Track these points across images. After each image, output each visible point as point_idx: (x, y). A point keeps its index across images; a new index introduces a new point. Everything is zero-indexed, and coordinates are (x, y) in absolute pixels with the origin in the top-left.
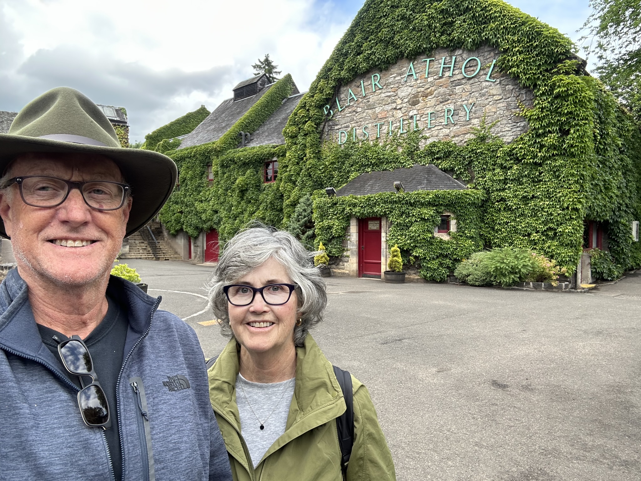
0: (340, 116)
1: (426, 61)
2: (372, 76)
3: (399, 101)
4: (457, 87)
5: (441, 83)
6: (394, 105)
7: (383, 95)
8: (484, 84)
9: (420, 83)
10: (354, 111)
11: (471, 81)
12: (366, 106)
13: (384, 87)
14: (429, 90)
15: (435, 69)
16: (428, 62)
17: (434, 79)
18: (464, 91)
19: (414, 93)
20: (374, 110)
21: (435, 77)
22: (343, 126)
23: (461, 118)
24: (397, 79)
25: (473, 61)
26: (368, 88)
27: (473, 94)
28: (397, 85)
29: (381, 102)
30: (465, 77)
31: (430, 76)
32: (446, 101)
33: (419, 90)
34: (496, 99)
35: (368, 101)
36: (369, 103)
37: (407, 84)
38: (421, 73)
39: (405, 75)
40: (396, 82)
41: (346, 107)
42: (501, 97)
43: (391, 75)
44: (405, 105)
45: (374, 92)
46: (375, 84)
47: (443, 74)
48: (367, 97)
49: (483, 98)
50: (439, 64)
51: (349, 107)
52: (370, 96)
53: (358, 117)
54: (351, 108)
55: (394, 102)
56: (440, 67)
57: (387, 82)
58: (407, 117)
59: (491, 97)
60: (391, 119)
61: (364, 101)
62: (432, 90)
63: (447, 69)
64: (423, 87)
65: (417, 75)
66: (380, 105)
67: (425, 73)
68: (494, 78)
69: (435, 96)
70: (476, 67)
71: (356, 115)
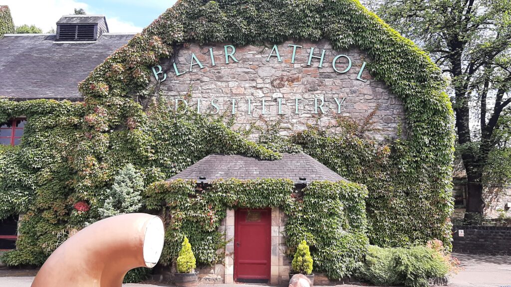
0: (178, 82)
1: (293, 46)
2: (225, 47)
3: (259, 81)
4: (326, 79)
5: (309, 71)
6: (254, 84)
7: (239, 70)
8: (355, 82)
9: (285, 67)
10: (198, 80)
11: (342, 77)
12: (216, 77)
13: (241, 62)
14: (295, 76)
15: (302, 57)
16: (295, 48)
17: (301, 66)
18: (334, 85)
19: (278, 75)
20: (226, 83)
21: (302, 65)
22: (182, 93)
23: (332, 109)
24: (256, 56)
25: (343, 58)
26: (219, 57)
27: (343, 89)
28: (257, 63)
29: (236, 76)
30: (335, 71)
31: (296, 62)
32: (315, 90)
33: (285, 73)
34: (367, 98)
35: (219, 73)
36: (220, 75)
37: (270, 65)
38: (286, 57)
39: (267, 55)
40: (256, 59)
41: (186, 73)
42: (372, 97)
43: (250, 51)
44: (267, 86)
45: (228, 64)
46: (228, 56)
47: (312, 63)
48: (217, 68)
49: (354, 95)
50: (307, 53)
51: (192, 74)
52: (222, 67)
53: (203, 87)
54: (195, 74)
55: (253, 80)
56: (309, 56)
57: (244, 57)
58: (270, 99)
59: (362, 95)
60: (250, 96)
61: (214, 71)
62: (298, 76)
63: (317, 60)
64: (289, 72)
65: (282, 58)
66: (234, 80)
67: (291, 58)
68: (364, 78)
69: (303, 84)
70: (347, 65)
71: (202, 84)
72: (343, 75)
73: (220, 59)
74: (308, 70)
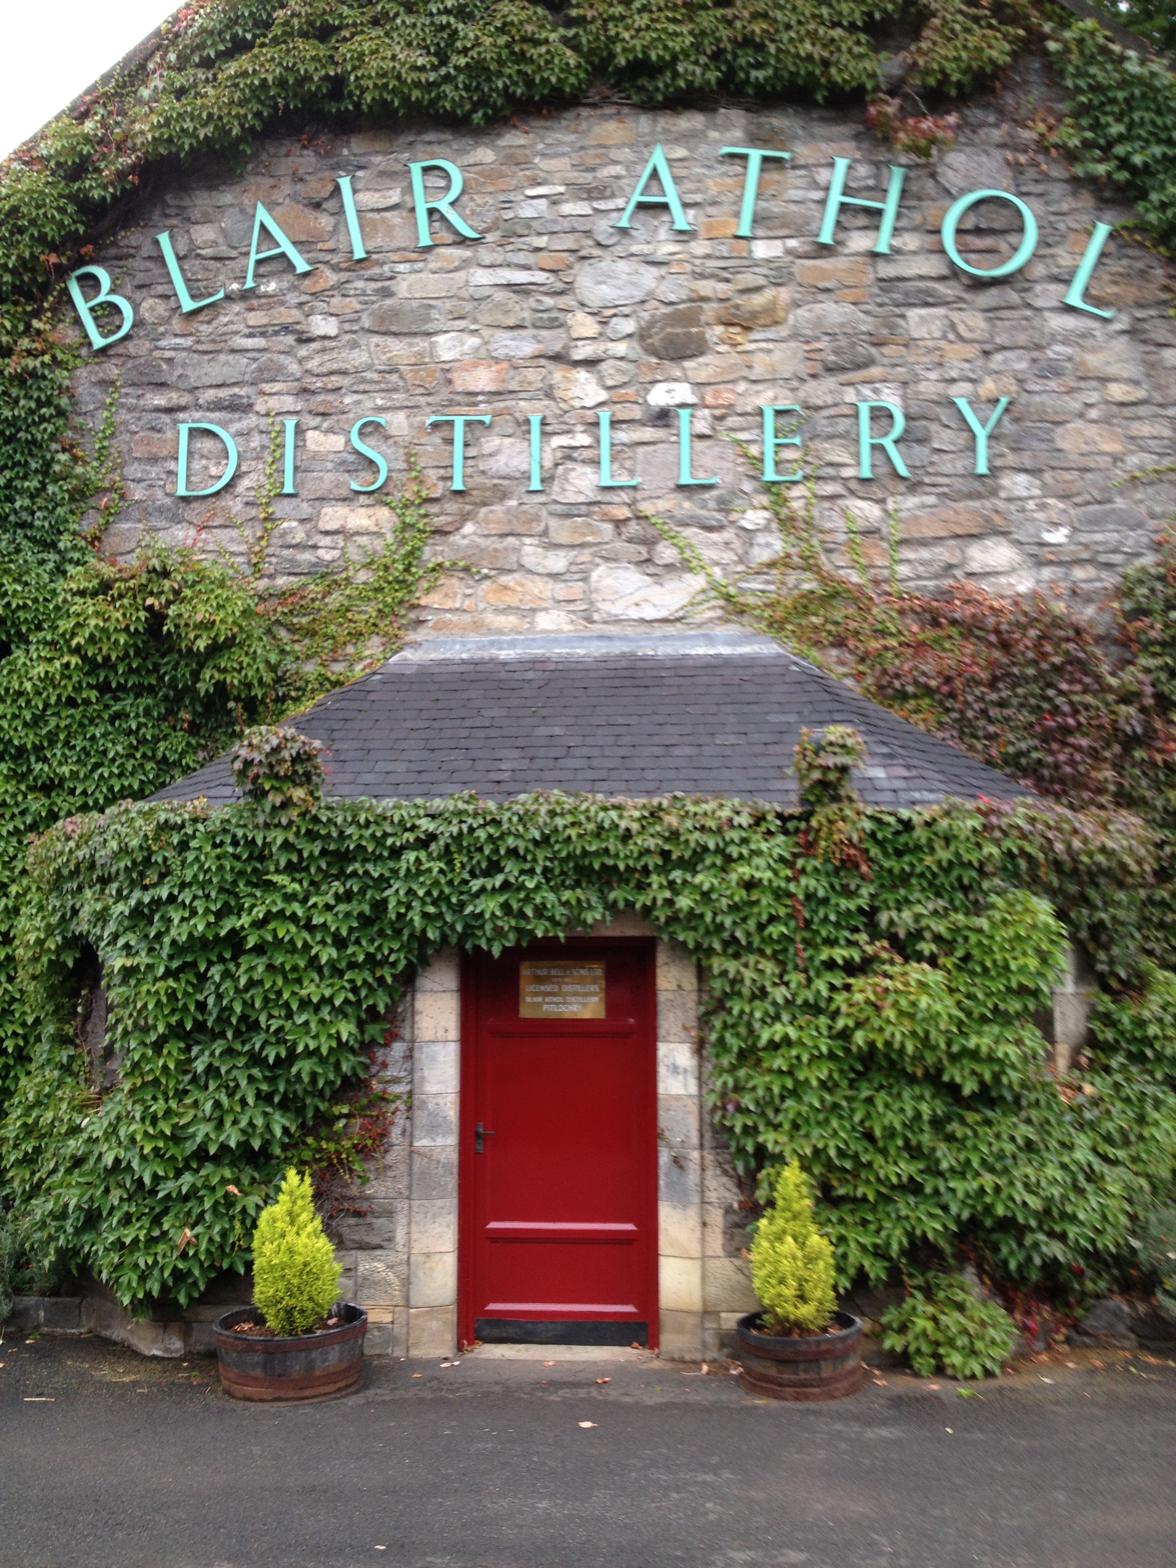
0: (188, 342)
1: (744, 157)
2: (416, 169)
3: (582, 324)
4: (914, 314)
5: (824, 274)
6: (554, 341)
7: (482, 277)
8: (1056, 322)
9: (708, 257)
10: (286, 329)
11: (993, 296)
12: (373, 313)
13: (489, 238)
14: (758, 301)
15: (793, 207)
16: (754, 164)
17: (789, 252)
18: (951, 336)
19: (673, 298)
20: (422, 344)
21: (792, 243)
22: (210, 395)
23: (945, 457)
24: (567, 208)
26: (383, 220)
27: (998, 357)
28: (568, 242)
29: (469, 306)
30: (955, 273)
31: (760, 233)
32: (859, 367)
33: (706, 287)
34: (1120, 398)
35: (387, 293)
36: (389, 302)
37: (635, 249)
38: (711, 210)
39: (620, 202)
40: (566, 224)
41: (228, 298)
42: (1140, 393)
43: (536, 183)
44: (621, 348)
45: (428, 249)
46: (431, 212)
47: (842, 236)
48: (376, 271)
49: (1053, 385)
50: (816, 186)
51: (255, 302)
52: (401, 267)
53: (311, 365)
54: (269, 306)
55: (555, 324)
56: (823, 202)
57: (509, 215)
58: (637, 413)
59: (1094, 384)
60: (538, 404)
61: (360, 284)
62: (774, 302)
63: (862, 220)
64: (727, 281)
65: (692, 212)
66: (462, 324)
67: (737, 214)
68: (1099, 302)
69: (795, 335)
70: (1013, 239)
71: (303, 351)
72: (994, 291)
73: (390, 229)
74: (823, 270)
